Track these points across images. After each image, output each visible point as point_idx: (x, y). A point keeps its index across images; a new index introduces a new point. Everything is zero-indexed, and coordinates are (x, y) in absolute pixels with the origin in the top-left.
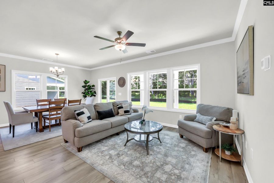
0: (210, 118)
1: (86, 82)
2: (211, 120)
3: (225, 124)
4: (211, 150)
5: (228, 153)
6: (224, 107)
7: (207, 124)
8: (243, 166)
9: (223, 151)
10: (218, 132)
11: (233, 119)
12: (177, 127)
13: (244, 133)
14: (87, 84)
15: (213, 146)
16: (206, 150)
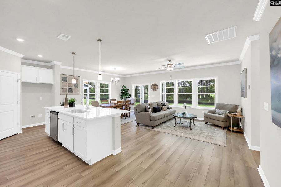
0: (225, 111)
1: (124, 87)
2: (226, 112)
3: (234, 114)
4: (226, 128)
5: (236, 128)
6: (233, 105)
7: (223, 115)
8: (243, 134)
9: (233, 127)
10: (230, 117)
11: (239, 110)
12: (203, 119)
13: (244, 117)
14: (125, 88)
15: (228, 126)
16: (224, 128)
